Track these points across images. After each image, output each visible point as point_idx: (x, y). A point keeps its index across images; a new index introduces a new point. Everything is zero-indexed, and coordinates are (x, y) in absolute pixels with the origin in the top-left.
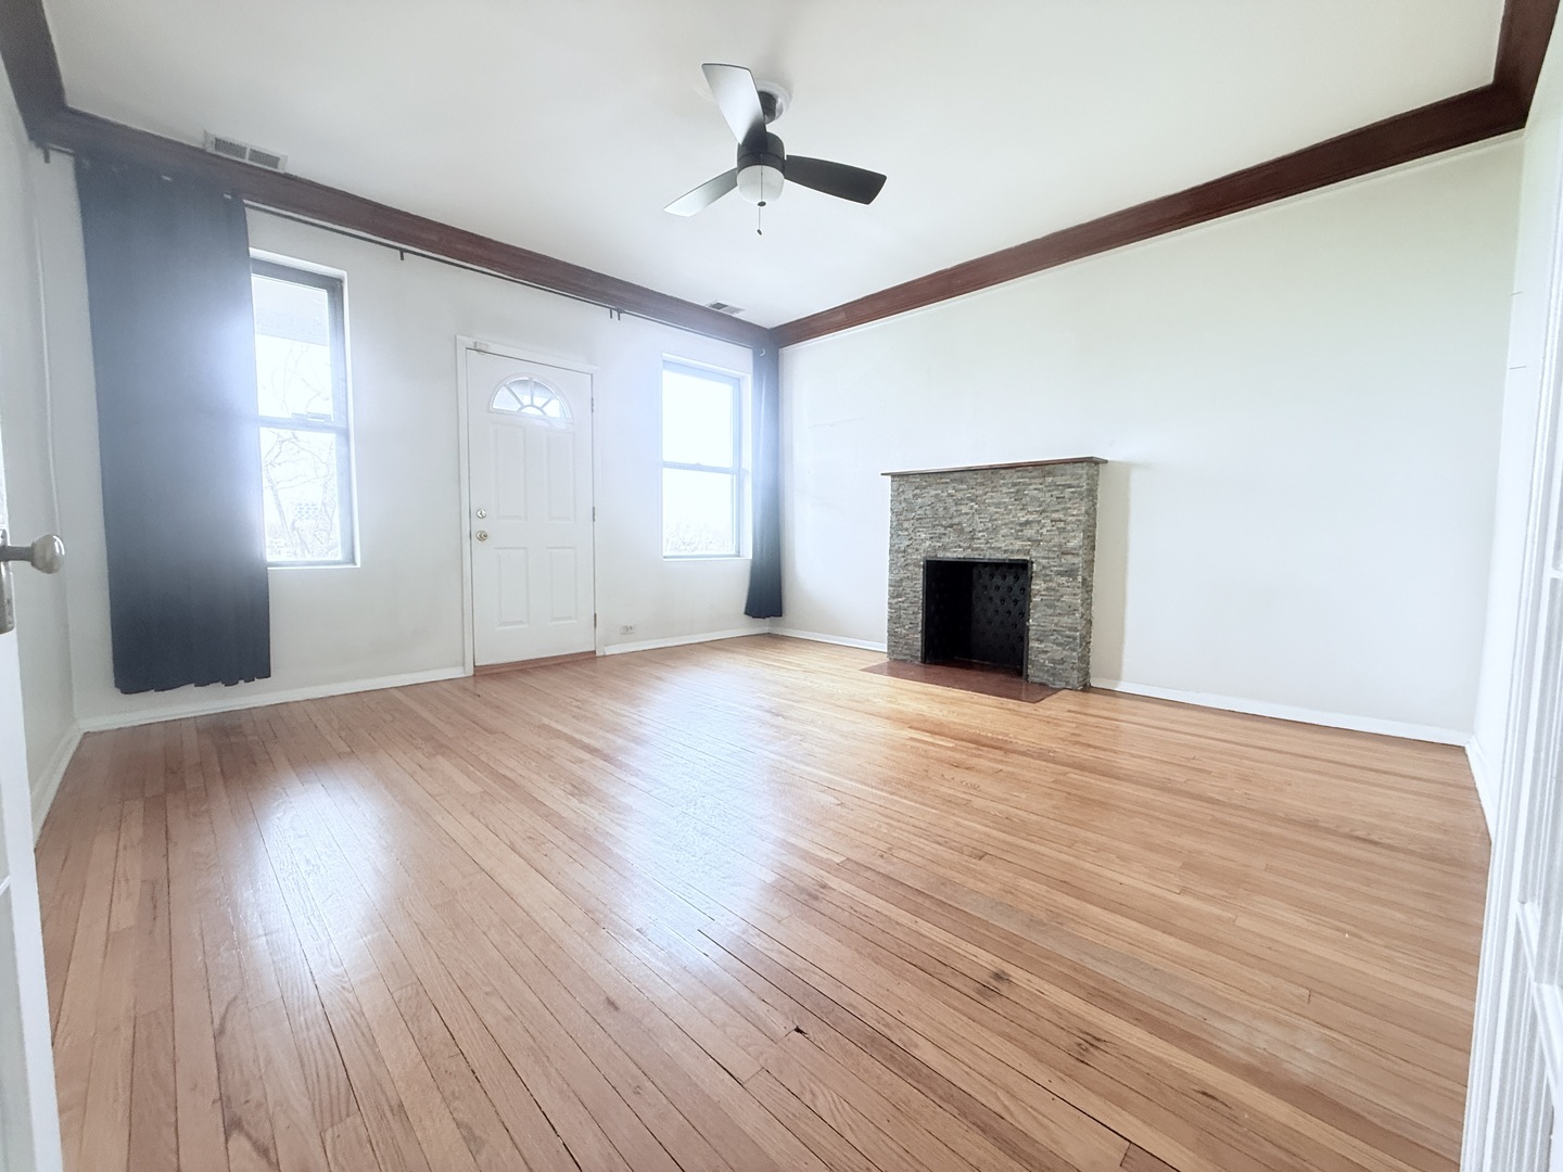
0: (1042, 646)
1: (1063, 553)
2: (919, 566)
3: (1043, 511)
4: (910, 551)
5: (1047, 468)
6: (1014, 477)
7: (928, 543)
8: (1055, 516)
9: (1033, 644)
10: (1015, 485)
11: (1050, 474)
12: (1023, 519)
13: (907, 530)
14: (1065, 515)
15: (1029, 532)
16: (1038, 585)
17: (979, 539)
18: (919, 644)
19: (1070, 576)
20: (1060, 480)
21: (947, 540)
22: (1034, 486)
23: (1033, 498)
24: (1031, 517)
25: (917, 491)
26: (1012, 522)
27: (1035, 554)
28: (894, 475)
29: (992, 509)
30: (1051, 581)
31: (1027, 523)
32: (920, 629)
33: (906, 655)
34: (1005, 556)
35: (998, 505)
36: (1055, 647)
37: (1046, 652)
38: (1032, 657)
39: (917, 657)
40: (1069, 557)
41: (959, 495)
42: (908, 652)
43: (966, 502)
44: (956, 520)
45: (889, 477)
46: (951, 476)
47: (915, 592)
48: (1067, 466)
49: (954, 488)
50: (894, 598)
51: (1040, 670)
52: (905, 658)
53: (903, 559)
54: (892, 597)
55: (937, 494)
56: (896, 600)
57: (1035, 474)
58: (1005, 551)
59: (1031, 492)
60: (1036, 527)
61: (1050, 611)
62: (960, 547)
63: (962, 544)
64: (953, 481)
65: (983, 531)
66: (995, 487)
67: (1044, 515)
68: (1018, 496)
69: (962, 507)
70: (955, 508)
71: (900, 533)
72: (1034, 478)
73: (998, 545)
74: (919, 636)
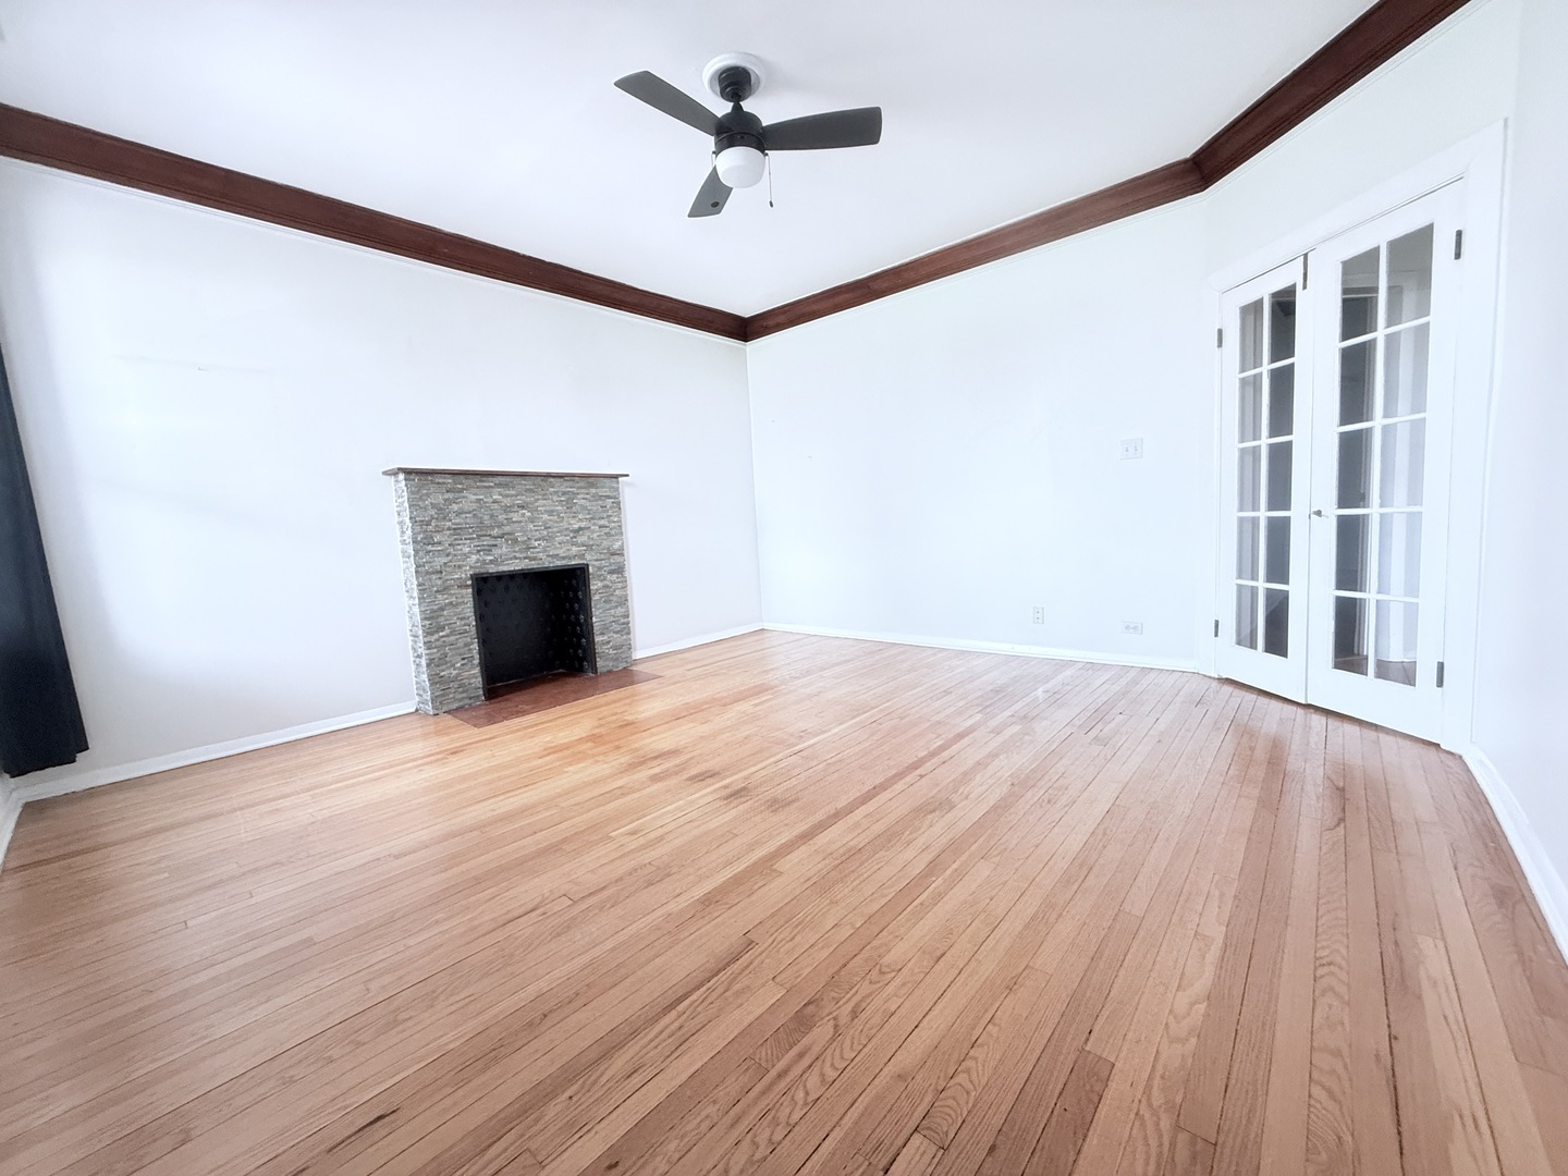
0: (606, 637)
1: (613, 554)
2: (467, 586)
3: (592, 518)
4: (448, 569)
5: (590, 480)
6: (564, 486)
7: (474, 557)
8: (602, 522)
9: (598, 639)
10: (564, 493)
11: (593, 485)
12: (576, 526)
13: (439, 543)
14: (609, 522)
15: (581, 539)
16: (595, 585)
17: (535, 548)
18: (478, 681)
19: (618, 573)
20: (602, 492)
21: (500, 552)
22: (582, 496)
23: (584, 508)
24: (583, 525)
25: (450, 495)
26: (567, 529)
27: (589, 558)
28: (408, 472)
29: (545, 517)
30: (605, 579)
31: (580, 529)
32: (477, 661)
33: (460, 700)
34: (564, 562)
35: (550, 513)
36: (615, 636)
37: (609, 642)
38: (598, 649)
39: (478, 697)
40: (616, 557)
41: (507, 501)
42: (464, 695)
43: (516, 509)
44: (507, 529)
45: (401, 476)
46: (497, 480)
47: (464, 618)
48: (606, 480)
49: (500, 494)
50: (432, 634)
51: (606, 660)
52: (461, 703)
53: (439, 582)
54: (428, 633)
55: (479, 501)
56: (436, 636)
57: (582, 484)
58: (564, 558)
59: (579, 501)
60: (587, 533)
61: (608, 606)
62: (516, 558)
63: (518, 555)
64: (499, 485)
65: (540, 540)
66: (544, 495)
67: (593, 521)
68: (569, 504)
69: (512, 515)
70: (504, 516)
71: (430, 547)
72: (580, 488)
73: (556, 552)
74: (477, 670)
